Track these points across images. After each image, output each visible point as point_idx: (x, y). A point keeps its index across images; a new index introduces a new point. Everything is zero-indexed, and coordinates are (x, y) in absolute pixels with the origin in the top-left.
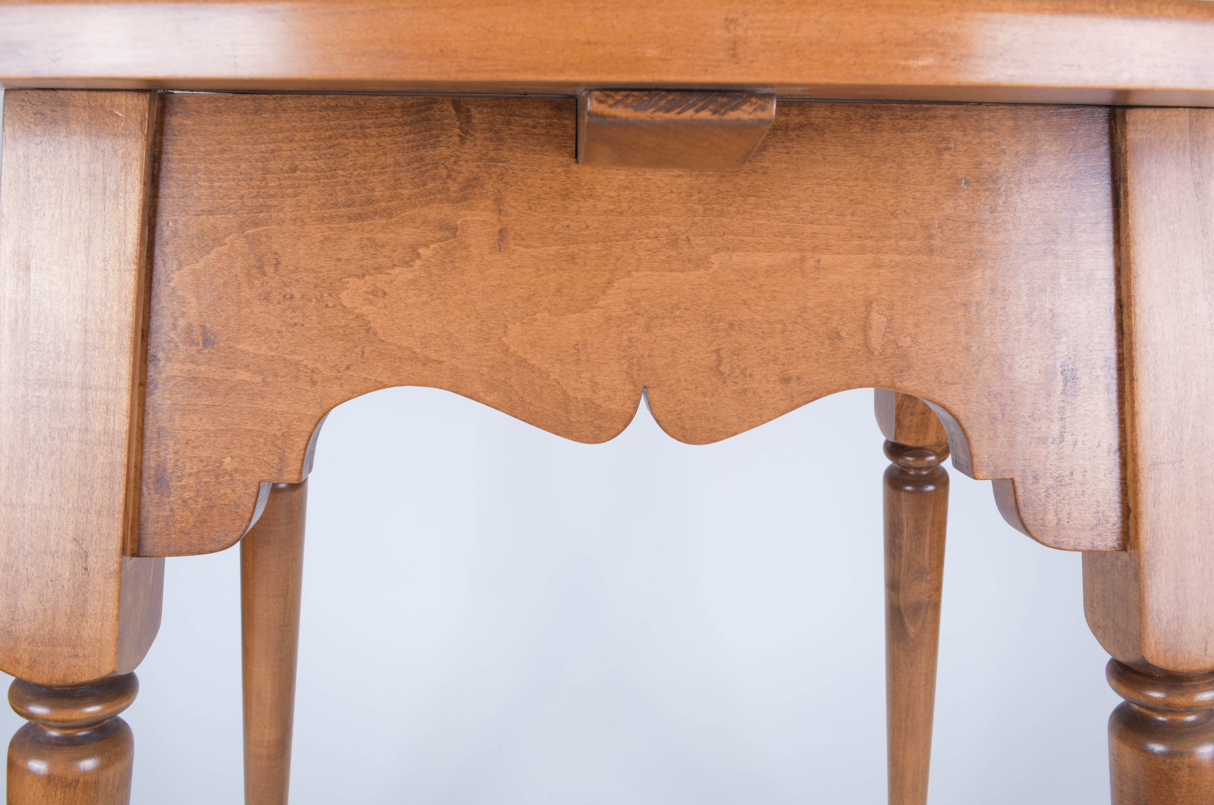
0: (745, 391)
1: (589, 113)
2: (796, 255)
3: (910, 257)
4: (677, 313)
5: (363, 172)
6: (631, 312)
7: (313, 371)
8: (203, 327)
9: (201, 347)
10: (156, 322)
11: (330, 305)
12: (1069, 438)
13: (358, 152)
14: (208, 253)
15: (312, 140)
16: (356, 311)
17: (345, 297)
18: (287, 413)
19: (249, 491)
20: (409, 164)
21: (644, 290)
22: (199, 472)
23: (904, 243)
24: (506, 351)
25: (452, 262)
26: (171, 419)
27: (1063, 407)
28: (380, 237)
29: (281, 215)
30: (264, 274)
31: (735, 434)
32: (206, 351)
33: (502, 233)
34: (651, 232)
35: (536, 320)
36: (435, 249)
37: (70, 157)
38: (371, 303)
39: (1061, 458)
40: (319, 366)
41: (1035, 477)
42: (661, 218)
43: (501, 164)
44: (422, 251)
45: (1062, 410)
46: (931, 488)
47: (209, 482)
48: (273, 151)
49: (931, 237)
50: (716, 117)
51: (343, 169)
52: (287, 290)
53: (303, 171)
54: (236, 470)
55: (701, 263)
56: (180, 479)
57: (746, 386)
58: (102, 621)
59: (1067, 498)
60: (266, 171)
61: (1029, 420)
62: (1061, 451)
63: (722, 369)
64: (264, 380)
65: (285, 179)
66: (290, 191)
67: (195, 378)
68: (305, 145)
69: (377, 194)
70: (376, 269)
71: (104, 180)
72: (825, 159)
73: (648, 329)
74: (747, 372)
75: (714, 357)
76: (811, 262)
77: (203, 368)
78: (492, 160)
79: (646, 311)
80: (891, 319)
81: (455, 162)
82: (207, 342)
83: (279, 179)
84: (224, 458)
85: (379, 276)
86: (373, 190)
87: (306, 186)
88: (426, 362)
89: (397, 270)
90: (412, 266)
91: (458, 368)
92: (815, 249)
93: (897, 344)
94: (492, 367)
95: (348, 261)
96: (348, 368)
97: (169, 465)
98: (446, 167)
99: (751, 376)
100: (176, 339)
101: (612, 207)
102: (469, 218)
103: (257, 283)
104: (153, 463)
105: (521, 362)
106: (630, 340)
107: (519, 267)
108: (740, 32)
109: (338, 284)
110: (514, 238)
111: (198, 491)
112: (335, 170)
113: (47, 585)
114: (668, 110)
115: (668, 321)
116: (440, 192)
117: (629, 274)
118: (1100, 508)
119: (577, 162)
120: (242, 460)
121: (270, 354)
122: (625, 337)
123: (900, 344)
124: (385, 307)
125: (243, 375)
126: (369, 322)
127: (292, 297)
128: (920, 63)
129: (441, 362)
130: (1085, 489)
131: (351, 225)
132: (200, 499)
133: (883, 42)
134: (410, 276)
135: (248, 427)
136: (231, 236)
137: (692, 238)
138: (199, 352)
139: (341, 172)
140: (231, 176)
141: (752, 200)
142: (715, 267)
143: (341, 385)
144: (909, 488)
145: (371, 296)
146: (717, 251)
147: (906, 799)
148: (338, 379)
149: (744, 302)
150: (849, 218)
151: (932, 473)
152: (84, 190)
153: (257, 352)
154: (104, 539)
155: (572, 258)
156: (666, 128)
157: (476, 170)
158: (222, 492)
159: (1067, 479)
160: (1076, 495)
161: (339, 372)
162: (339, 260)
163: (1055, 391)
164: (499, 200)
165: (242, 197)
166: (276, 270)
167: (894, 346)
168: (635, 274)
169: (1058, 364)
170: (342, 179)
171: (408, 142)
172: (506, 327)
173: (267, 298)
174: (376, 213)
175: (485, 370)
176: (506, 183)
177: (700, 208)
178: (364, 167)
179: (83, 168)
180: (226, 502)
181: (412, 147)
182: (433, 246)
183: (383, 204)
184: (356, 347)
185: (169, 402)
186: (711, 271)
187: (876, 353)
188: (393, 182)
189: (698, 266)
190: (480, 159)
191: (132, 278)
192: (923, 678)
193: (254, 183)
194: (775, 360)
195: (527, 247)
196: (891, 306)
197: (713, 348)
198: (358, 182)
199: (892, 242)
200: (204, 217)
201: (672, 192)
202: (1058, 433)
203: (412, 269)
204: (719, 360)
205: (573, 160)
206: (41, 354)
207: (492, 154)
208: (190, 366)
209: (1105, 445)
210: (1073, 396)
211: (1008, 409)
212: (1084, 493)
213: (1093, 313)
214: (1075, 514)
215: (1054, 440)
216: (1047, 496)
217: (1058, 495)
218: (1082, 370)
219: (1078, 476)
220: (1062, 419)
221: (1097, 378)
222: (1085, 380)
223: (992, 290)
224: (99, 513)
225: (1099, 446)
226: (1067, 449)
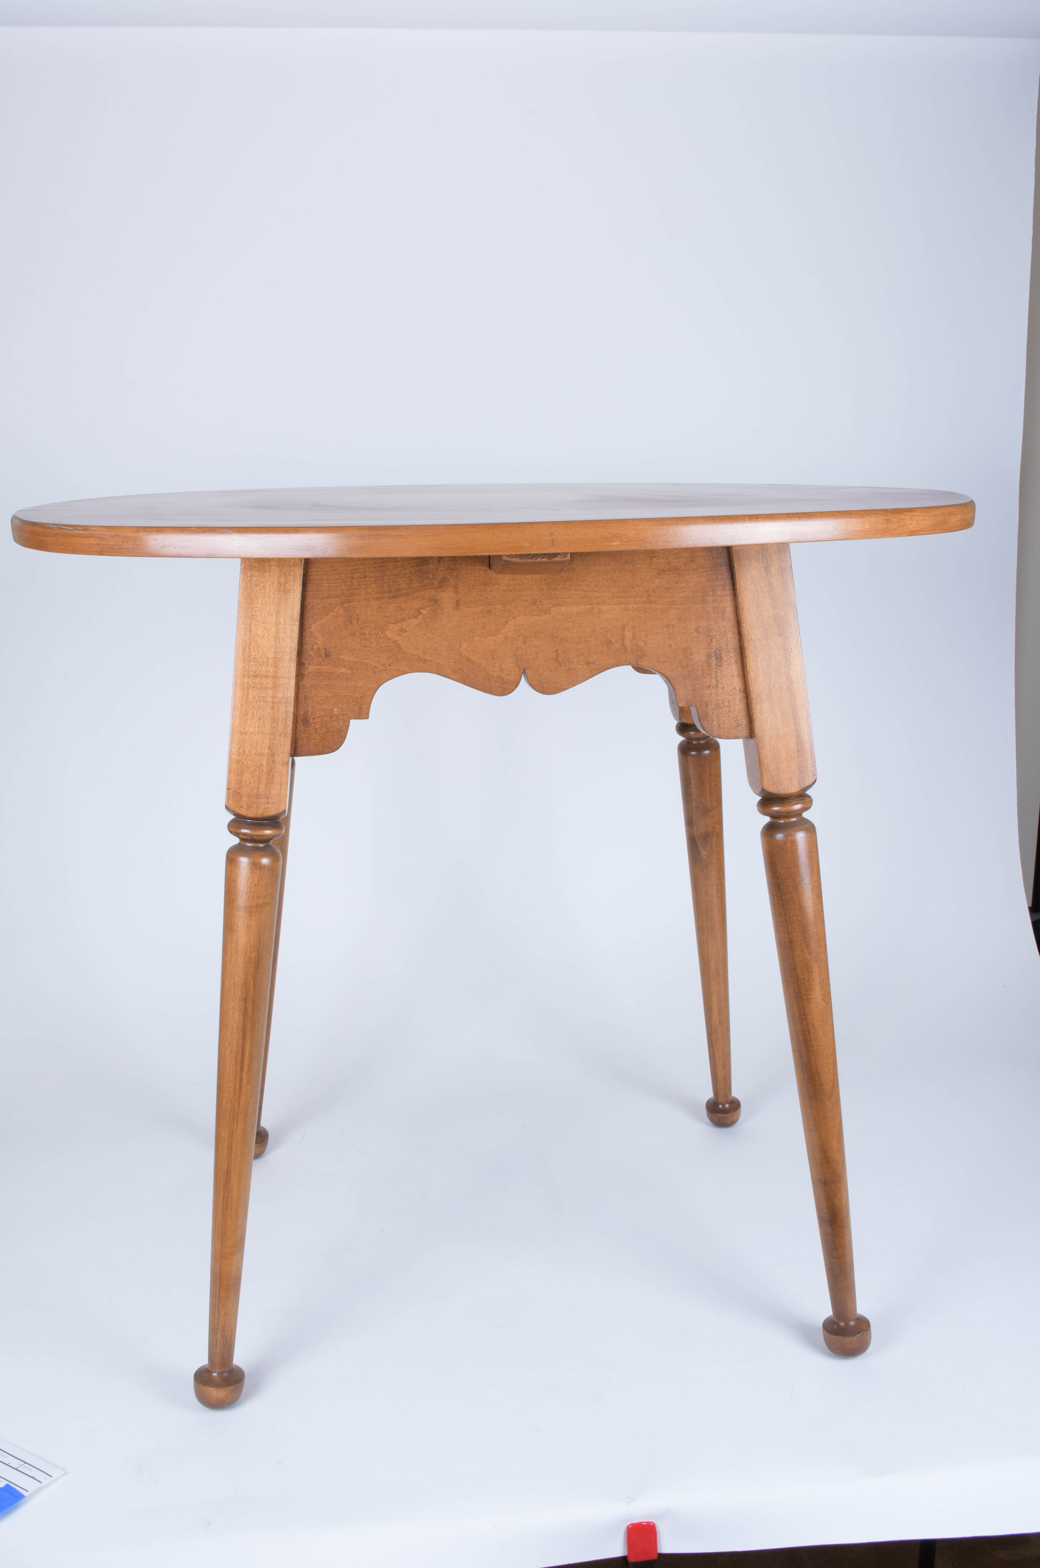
0: (570, 669)
1: (504, 561)
2: (589, 607)
3: (641, 605)
4: (537, 635)
5: (395, 577)
6: (516, 635)
7: (374, 667)
8: (325, 649)
9: (324, 658)
10: (305, 647)
11: (382, 637)
12: (720, 686)
13: (393, 568)
14: (327, 616)
15: (373, 564)
16: (394, 639)
17: (388, 633)
18: (363, 687)
19: (345, 724)
20: (416, 573)
21: (522, 625)
22: (322, 716)
23: (638, 599)
24: (461, 655)
25: (436, 615)
26: (311, 692)
27: (716, 672)
28: (403, 605)
29: (360, 597)
30: (352, 624)
31: (566, 689)
32: (326, 660)
33: (458, 602)
34: (524, 599)
35: (474, 640)
36: (428, 610)
37: (270, 576)
38: (400, 635)
39: (718, 695)
40: (377, 665)
41: (706, 705)
42: (528, 592)
43: (456, 571)
44: (422, 611)
46: (707, 752)
47: (327, 720)
48: (356, 570)
49: (650, 596)
50: (549, 560)
51: (387, 576)
52: (363, 631)
53: (369, 578)
54: (339, 714)
55: (547, 611)
56: (314, 719)
57: (570, 667)
58: (281, 785)
59: (722, 714)
60: (353, 578)
61: (701, 678)
62: (717, 692)
63: (559, 659)
64: (352, 672)
65: (361, 581)
66: (363, 587)
67: (321, 673)
68: (370, 566)
69: (402, 586)
70: (402, 620)
71: (285, 585)
72: (600, 563)
73: (524, 642)
74: (571, 660)
75: (555, 654)
76: (596, 610)
77: (325, 668)
78: (452, 569)
79: (523, 634)
80: (634, 634)
81: (436, 571)
82: (327, 656)
83: (359, 582)
84: (334, 709)
85: (403, 623)
86: (400, 585)
87: (371, 584)
88: (425, 661)
89: (411, 620)
90: (418, 618)
91: (439, 663)
92: (598, 603)
93: (637, 645)
94: (455, 662)
95: (389, 617)
96: (390, 665)
97: (309, 713)
98: (432, 574)
99: (572, 662)
100: (313, 655)
101: (506, 588)
102: (443, 596)
103: (349, 628)
104: (302, 713)
105: (468, 659)
106: (517, 648)
107: (466, 617)
108: (555, 537)
109: (385, 627)
110: (463, 604)
111: (322, 725)
112: (383, 577)
113: (256, 769)
114: (532, 559)
115: (533, 639)
116: (430, 585)
117: (515, 618)
118: (738, 718)
119: (490, 569)
120: (342, 710)
121: (355, 660)
122: (515, 646)
123: (639, 645)
124: (406, 637)
125: (343, 670)
126: (399, 644)
127: (365, 634)
128: (615, 544)
129: (432, 661)
130: (730, 709)
131: (391, 601)
132: (323, 728)
133: (602, 538)
134: (417, 622)
135: (345, 694)
136: (338, 608)
137: (543, 601)
138: (323, 660)
139: (386, 578)
140: (338, 581)
141: (568, 583)
142: (554, 613)
143: (387, 673)
144: (693, 753)
145: (400, 632)
146: (554, 606)
147: (712, 983)
148: (385, 670)
149: (567, 629)
150: (612, 589)
151: (707, 743)
152: (276, 590)
153: (349, 660)
154: (282, 747)
155: (489, 612)
156: (531, 563)
157: (445, 574)
158: (333, 724)
159: (721, 705)
160: (726, 712)
161: (386, 667)
162: (385, 616)
163: (712, 664)
164: (456, 588)
165: (342, 590)
166: (358, 622)
168: (517, 618)
169: (713, 651)
170: (386, 581)
171: (415, 563)
172: (461, 644)
173: (353, 635)
174: (401, 595)
175: (452, 664)
176: (459, 580)
177: (545, 587)
178: (396, 575)
179: (276, 581)
180: (335, 729)
181: (417, 565)
182: (427, 609)
183: (405, 591)
184: (393, 655)
185: (309, 684)
186: (551, 615)
187: (629, 649)
188: (408, 581)
189: (545, 613)
190: (447, 569)
191: (296, 627)
193: (348, 584)
194: (583, 654)
195: (469, 607)
196: (634, 628)
197: (554, 650)
198: (393, 582)
199: (632, 599)
200: (325, 600)
201: (532, 580)
202: (715, 683)
203: (417, 619)
204: (557, 656)
205: (488, 568)
206: (256, 663)
207: (452, 567)
208: (319, 667)
209: (737, 688)
210: (721, 666)
211: (691, 673)
212: (729, 711)
213: (726, 627)
214: (727, 722)
215: (714, 687)
216: (713, 713)
217: (718, 713)
218: (723, 654)
219: (726, 704)
220: (716, 677)
221: (731, 657)
222: (725, 659)
223: (679, 619)
224: (280, 735)
225: (735, 689)
226: (720, 691)
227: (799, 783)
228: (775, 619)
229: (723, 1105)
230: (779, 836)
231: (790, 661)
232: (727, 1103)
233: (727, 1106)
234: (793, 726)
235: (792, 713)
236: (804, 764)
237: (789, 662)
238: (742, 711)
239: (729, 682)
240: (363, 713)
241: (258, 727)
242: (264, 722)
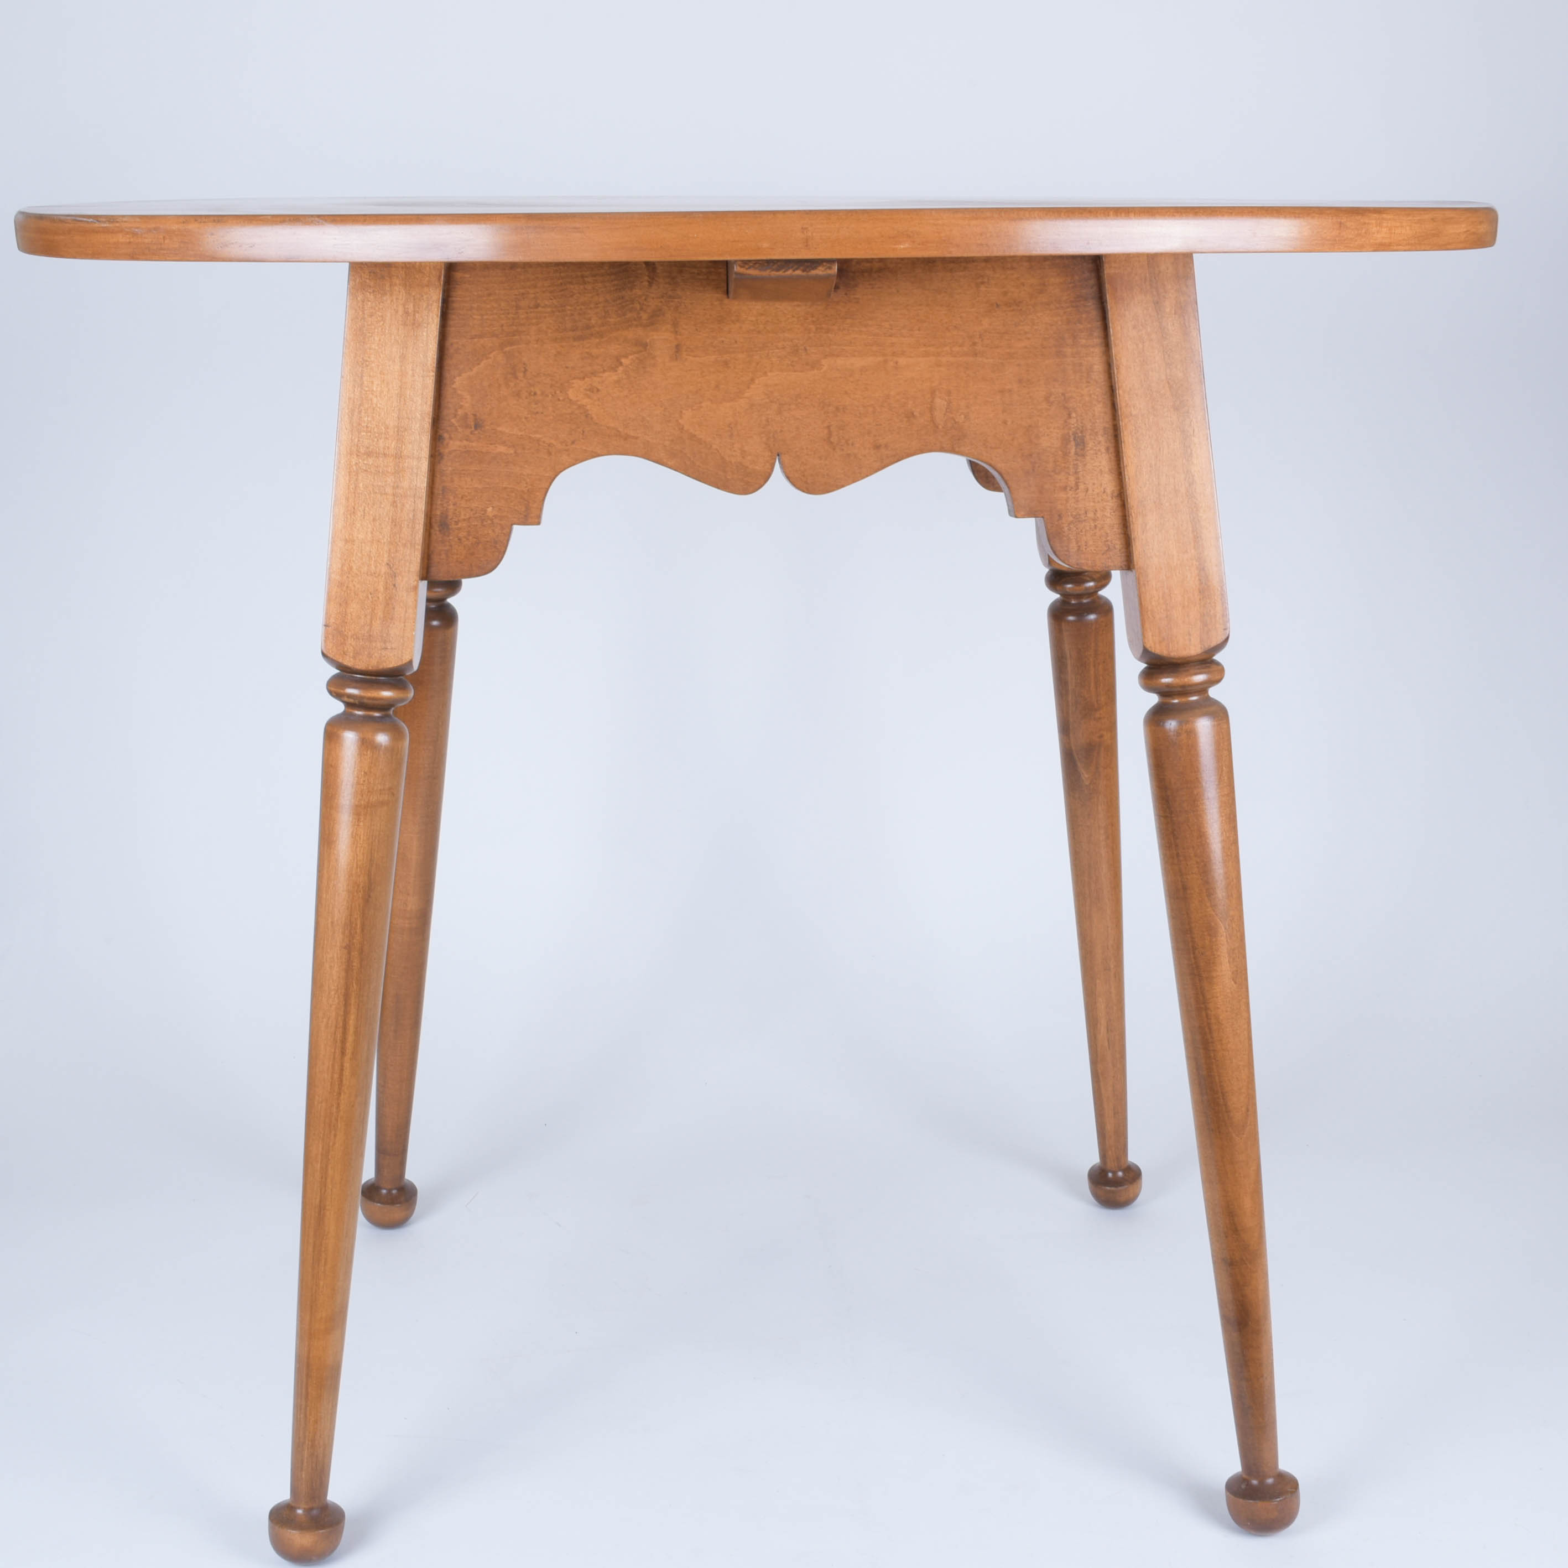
0: (849, 455)
1: (736, 273)
2: (881, 359)
3: (961, 359)
4: (800, 401)
5: (583, 307)
6: (767, 400)
7: (549, 445)
8: (475, 415)
9: (473, 429)
10: (445, 412)
11: (561, 398)
12: (1082, 486)
13: (579, 293)
14: (479, 364)
15: (549, 286)
16: (579, 403)
17: (571, 394)
18: (531, 475)
19: (504, 532)
20: (614, 301)
21: (776, 385)
22: (469, 518)
23: (956, 349)
24: (682, 429)
25: (644, 368)
26: (452, 481)
27: (1077, 464)
28: (595, 351)
29: (528, 337)
30: (516, 378)
31: (843, 486)
32: (476, 432)
33: (678, 348)
34: (780, 345)
35: (701, 407)
36: (632, 359)
37: (392, 301)
38: (589, 397)
39: (1078, 501)
40: (553, 441)
41: (1060, 516)
42: (786, 335)
43: (676, 300)
44: (623, 360)
45: (1076, 466)
46: (1092, 617)
47: (477, 525)
48: (523, 294)
49: (974, 344)
50: (804, 274)
51: (571, 306)
52: (532, 389)
53: (543, 307)
54: (495, 516)
55: (814, 365)
56: (457, 523)
57: (849, 452)
58: (404, 622)
59: (1084, 530)
60: (518, 307)
61: (1052, 474)
62: (1077, 496)
63: (832, 440)
64: (515, 452)
65: (531, 312)
66: (534, 321)
67: (468, 452)
68: (544, 289)
69: (593, 322)
70: (592, 373)
71: (414, 315)
72: (898, 291)
73: (779, 412)
74: (850, 442)
75: (826, 431)
76: (891, 364)
77: (474, 444)
78: (670, 297)
79: (778, 400)
80: (949, 402)
81: (645, 300)
82: (477, 426)
83: (527, 313)
84: (488, 508)
85: (595, 379)
86: (590, 319)
87: (545, 317)
88: (626, 437)
89: (607, 374)
90: (616, 371)
91: (648, 442)
92: (894, 354)
93: (954, 420)
94: (672, 441)
95: (573, 368)
96: (573, 443)
97: (450, 514)
98: (639, 303)
99: (852, 444)
100: (456, 425)
101: (752, 328)
102: (655, 337)
103: (512, 384)
104: (438, 513)
105: (692, 437)
106: (767, 420)
107: (690, 370)
108: (810, 234)
109: (566, 384)
110: (686, 351)
111: (469, 532)
112: (565, 306)
113: (368, 597)
114: (778, 270)
115: (793, 407)
116: (635, 320)
117: (765, 373)
118: (1108, 538)
119: (728, 297)
120: (500, 509)
121: (520, 434)
122: (764, 418)
123: (957, 420)
124: (599, 400)
125: (502, 449)
126: (588, 410)
127: (535, 394)
128: (902, 247)
129: (637, 438)
130: (1096, 524)
131: (576, 344)
132: (470, 538)
133: (882, 236)
134: (615, 378)
135: (504, 486)
136: (494, 353)
137: (808, 348)
138: (472, 433)
139: (569, 308)
140: (495, 311)
141: (849, 321)
142: (825, 368)
143: (568, 455)
144: (1071, 618)
145: (588, 392)
146: (826, 357)
148: (567, 450)
149: (846, 393)
150: (917, 332)
152: (400, 322)
153: (511, 433)
154: (408, 564)
155: (726, 363)
156: (778, 280)
157: (660, 304)
158: (486, 532)
159: (1083, 517)
160: (1090, 528)
161: (567, 445)
162: (567, 367)
163: (1069, 453)
164: (675, 324)
165: (502, 326)
166: (525, 376)
167: (953, 422)
168: (769, 374)
169: (1071, 433)
170: (569, 312)
171: (614, 285)
172: (681, 412)
173: (518, 394)
174: (592, 335)
175: (667, 443)
176: (680, 313)
177: (813, 327)
178: (583, 304)
179: (401, 309)
180: (488, 539)
181: (616, 289)
182: (630, 357)
183: (597, 329)
184: (579, 428)
185: (450, 469)
186: (822, 371)
187: (940, 427)
188: (603, 314)
189: (813, 368)
190: (662, 297)
191: (431, 381)
192: (1102, 831)
193: (510, 316)
194: (869, 433)
195: (695, 356)
196: (949, 393)
197: (825, 425)
198: (579, 314)
199: (947, 348)
200: (476, 340)
201: (793, 317)
202: (1074, 483)
203: (616, 373)
204: (830, 434)
205: (725, 296)
206: (369, 434)
207: (670, 293)
208: (465, 443)
209: (1109, 491)
210: (1083, 456)
211: (1037, 465)
212: (1096, 526)
213: (1093, 396)
214: (1091, 543)
215: (1072, 488)
216: (1069, 530)
217: (1077, 529)
218: (1088, 437)
219: (1091, 515)
220: (1076, 473)
221: (1099, 442)
222: (1091, 444)
223: (1020, 381)
224: (405, 545)
225: (1104, 492)
226: (1081, 495)
227: (1201, 641)
228: (1168, 383)
229: (1114, 1173)
230: (1171, 725)
231: (1191, 450)
232: (1120, 1170)
233: (1120, 1174)
234: (1193, 551)
235: (1193, 531)
236: (1210, 611)
237: (1189, 451)
238: (1116, 526)
239: (1096, 482)
240: (531, 516)
241: (372, 533)
242: (380, 524)
